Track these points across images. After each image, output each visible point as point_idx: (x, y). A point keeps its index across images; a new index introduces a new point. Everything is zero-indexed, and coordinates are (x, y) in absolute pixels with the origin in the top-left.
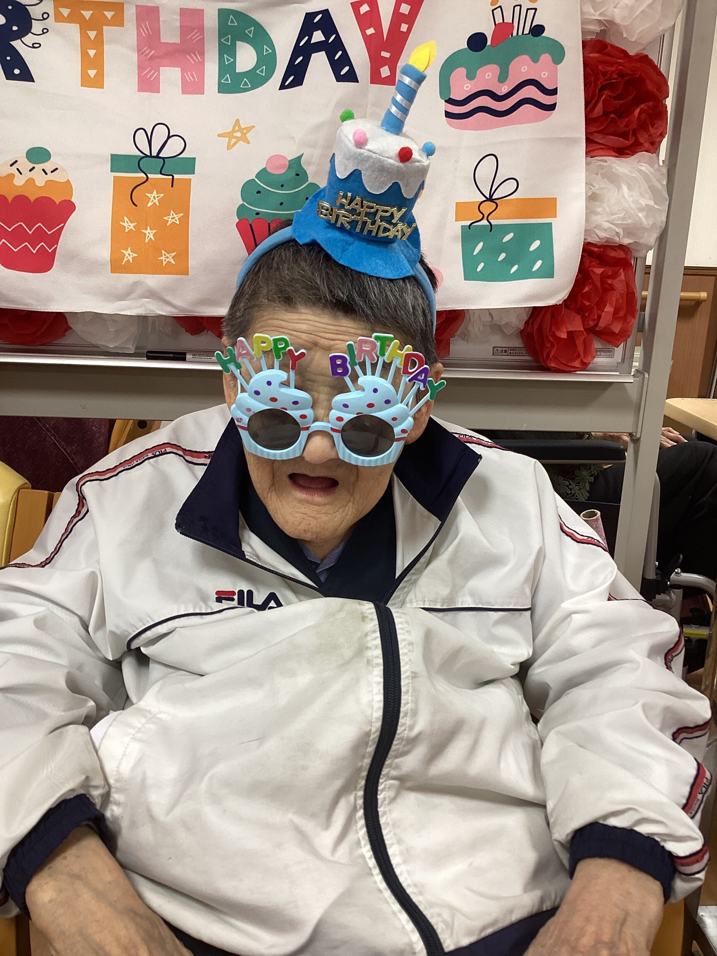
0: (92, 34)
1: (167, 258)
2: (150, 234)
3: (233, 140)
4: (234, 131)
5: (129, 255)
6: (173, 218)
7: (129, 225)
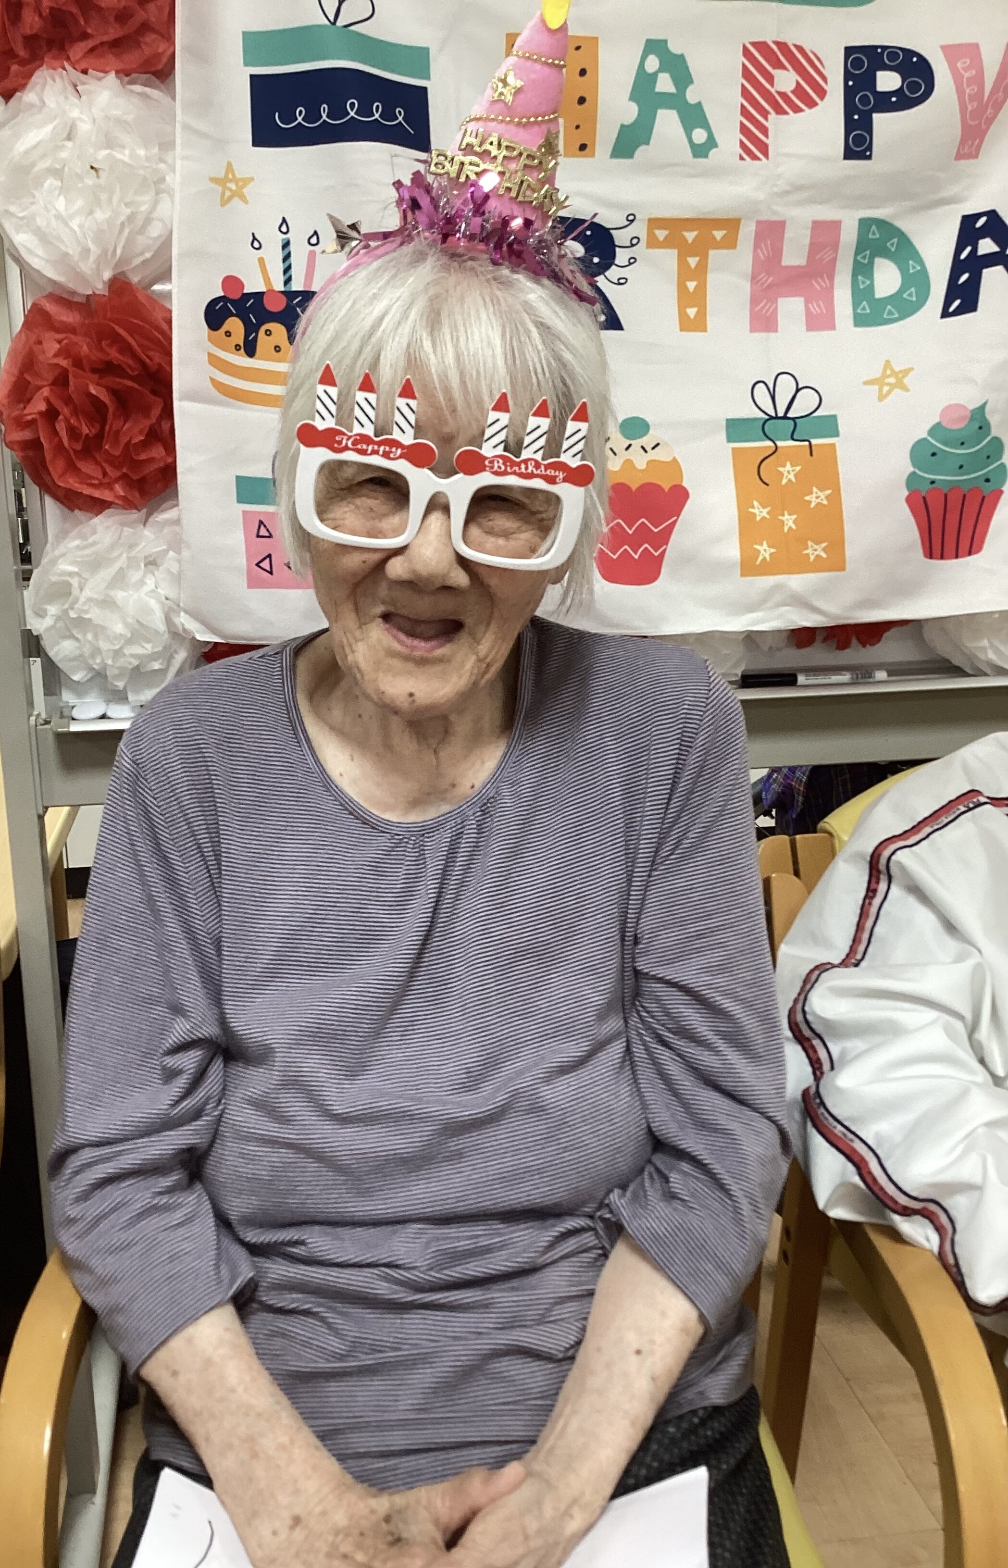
0: (693, 261)
1: (815, 551)
2: (789, 521)
3: (886, 389)
4: (884, 376)
5: (765, 551)
6: (817, 497)
7: (760, 512)
